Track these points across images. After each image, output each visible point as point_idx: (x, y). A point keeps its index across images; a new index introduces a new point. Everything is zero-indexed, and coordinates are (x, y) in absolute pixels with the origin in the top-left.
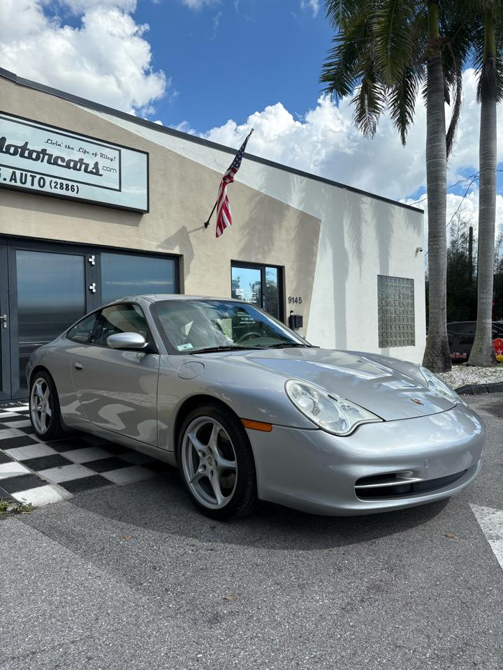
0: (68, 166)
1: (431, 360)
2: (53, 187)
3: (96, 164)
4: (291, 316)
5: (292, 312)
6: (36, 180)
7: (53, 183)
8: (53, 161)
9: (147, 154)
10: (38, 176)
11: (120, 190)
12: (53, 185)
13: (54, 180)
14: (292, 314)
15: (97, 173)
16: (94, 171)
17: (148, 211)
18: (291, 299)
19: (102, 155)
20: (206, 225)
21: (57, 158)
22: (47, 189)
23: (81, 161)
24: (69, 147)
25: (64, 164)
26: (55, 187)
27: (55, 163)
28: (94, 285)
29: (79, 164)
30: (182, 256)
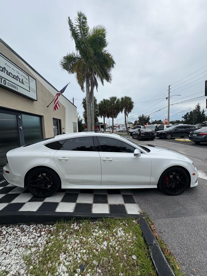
0: (13, 78)
3: (22, 79)
6: (3, 81)
7: (9, 83)
8: (9, 74)
9: (36, 80)
10: (3, 79)
11: (30, 92)
12: (9, 84)
13: (9, 82)
15: (23, 83)
16: (22, 82)
17: (37, 101)
19: (24, 76)
21: (10, 73)
22: (7, 85)
23: (18, 76)
24: (13, 70)
25: (12, 76)
26: (10, 86)
27: (9, 75)
28: (21, 126)
29: (17, 78)
30: (43, 116)
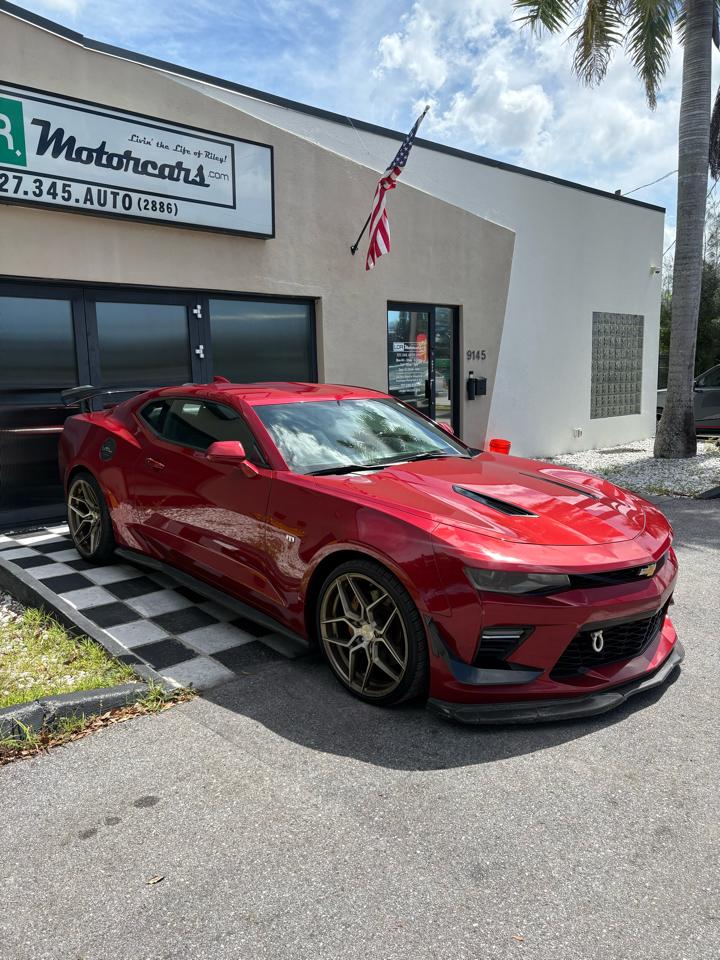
0: (161, 175)
1: (668, 441)
2: (142, 207)
3: (200, 169)
4: (470, 380)
5: (471, 373)
6: (119, 199)
7: (142, 201)
8: (142, 167)
9: (271, 148)
10: (122, 193)
11: (234, 207)
12: (143, 204)
13: (145, 197)
14: (472, 376)
15: (202, 183)
16: (198, 179)
17: (273, 236)
18: (470, 354)
19: (208, 154)
20: (354, 250)
21: (146, 164)
22: (134, 211)
23: (179, 164)
24: (162, 146)
25: (156, 172)
26: (145, 208)
27: (144, 172)
28: (202, 347)
29: (176, 171)
30: (319, 298)
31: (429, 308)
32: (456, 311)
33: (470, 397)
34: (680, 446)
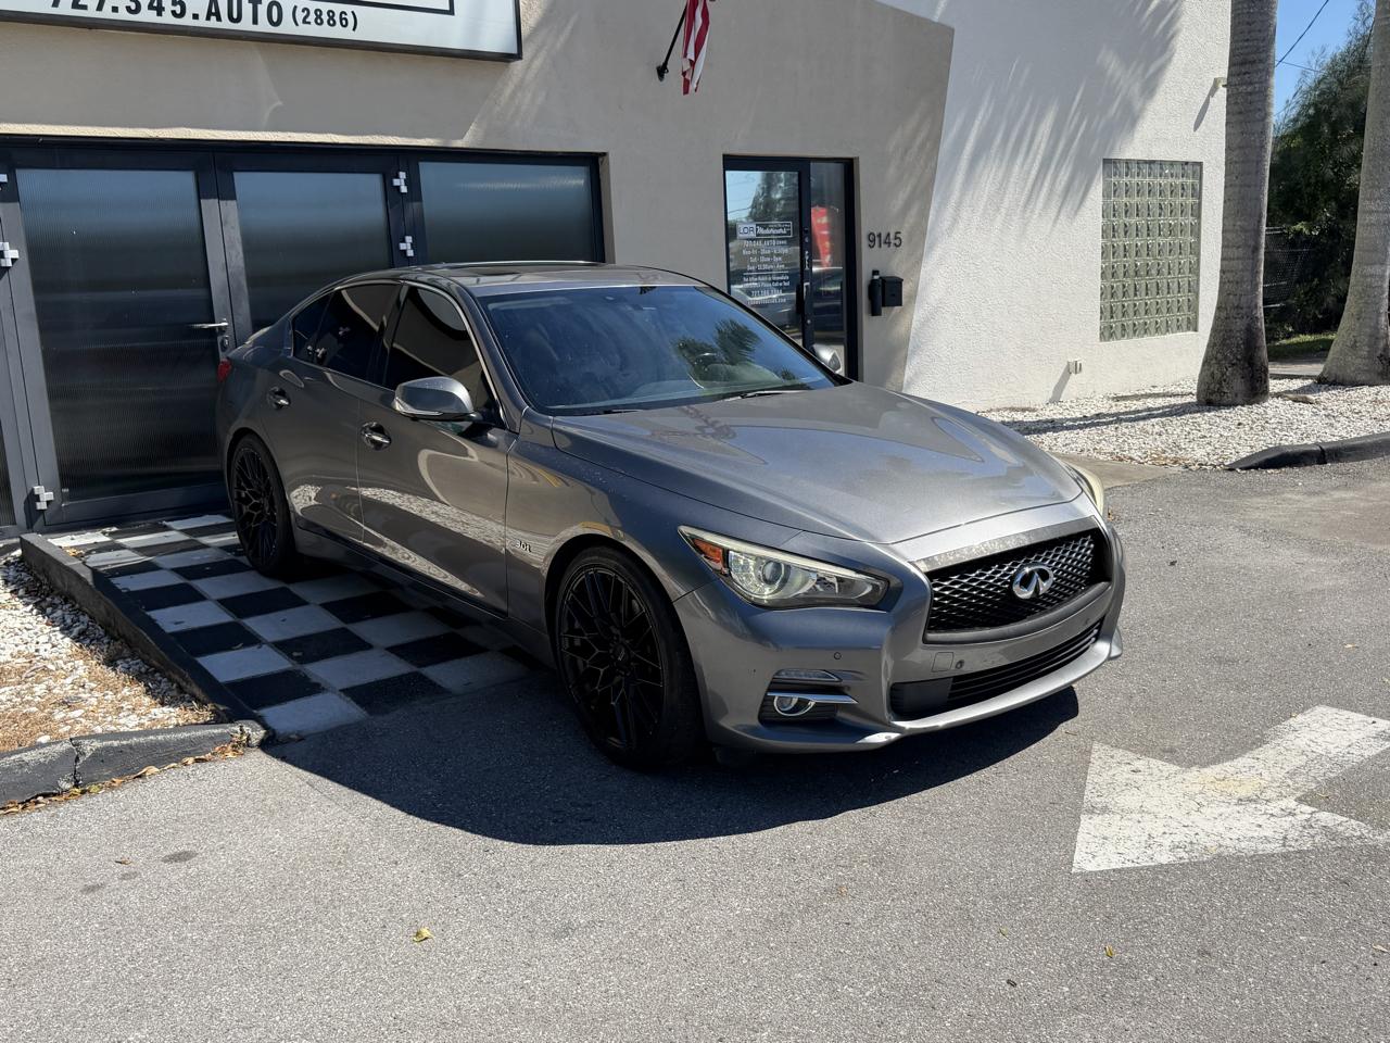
1: (1218, 375)
2: (300, 20)
4: (873, 282)
5: (876, 270)
6: (262, 10)
7: (299, 11)
10: (266, 1)
11: (451, 12)
12: (300, 16)
13: (301, 4)
14: (876, 277)
17: (518, 56)
18: (873, 239)
20: (662, 71)
22: (287, 28)
26: (304, 22)
28: (409, 239)
30: (604, 154)
31: (799, 166)
32: (849, 166)
33: (875, 312)
34: (1238, 384)
